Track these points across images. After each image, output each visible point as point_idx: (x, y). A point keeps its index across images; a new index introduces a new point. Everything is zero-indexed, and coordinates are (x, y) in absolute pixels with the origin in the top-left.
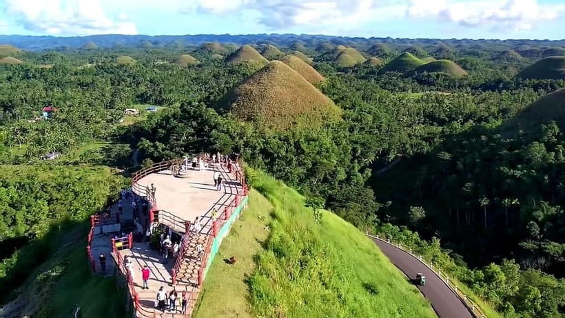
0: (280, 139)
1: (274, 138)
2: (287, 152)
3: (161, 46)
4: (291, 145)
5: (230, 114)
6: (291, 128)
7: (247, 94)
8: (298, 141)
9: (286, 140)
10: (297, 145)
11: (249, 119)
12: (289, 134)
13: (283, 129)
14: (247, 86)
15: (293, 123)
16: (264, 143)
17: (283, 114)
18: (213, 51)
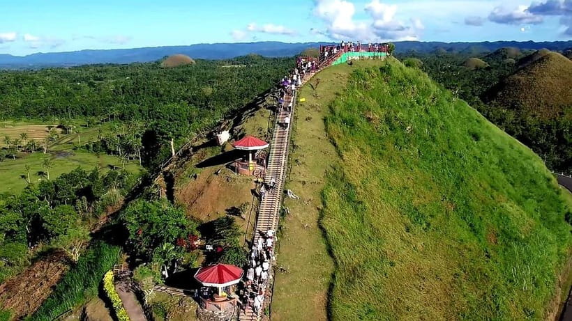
0: (542, 127)
1: (535, 126)
2: (547, 140)
3: (455, 52)
4: (552, 134)
5: (494, 102)
6: (557, 118)
7: (515, 84)
8: (562, 131)
9: (549, 128)
10: (560, 134)
11: (512, 107)
12: (552, 123)
13: (547, 119)
14: (516, 76)
15: (560, 113)
16: (523, 130)
17: (550, 104)
18: (508, 56)
